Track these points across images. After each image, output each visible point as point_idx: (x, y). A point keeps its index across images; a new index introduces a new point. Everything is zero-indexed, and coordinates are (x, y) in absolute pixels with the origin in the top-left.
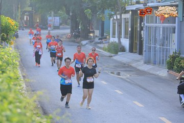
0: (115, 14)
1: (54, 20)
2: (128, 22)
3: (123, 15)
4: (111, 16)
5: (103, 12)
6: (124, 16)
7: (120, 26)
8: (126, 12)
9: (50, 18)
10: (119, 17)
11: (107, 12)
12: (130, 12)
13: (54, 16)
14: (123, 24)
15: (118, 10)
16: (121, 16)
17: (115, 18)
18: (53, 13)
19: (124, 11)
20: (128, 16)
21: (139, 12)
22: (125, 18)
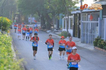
0: (65, 16)
1: (31, 19)
2: (72, 20)
3: (69, 16)
4: (63, 17)
5: (59, 15)
6: (70, 17)
7: (68, 22)
8: (71, 15)
9: (29, 18)
10: (67, 17)
11: (61, 15)
12: (73, 15)
15: (66, 14)
16: (68, 17)
17: (65, 18)
18: (31, 15)
21: (78, 15)
22: (71, 18)
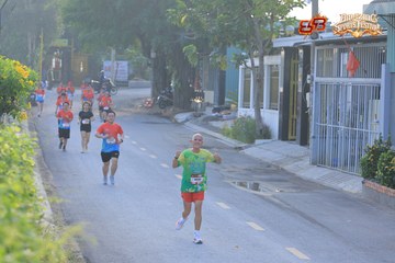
0: (250, 55)
1: (115, 67)
2: (277, 74)
3: (265, 58)
4: (240, 60)
5: (223, 52)
6: (268, 60)
7: (259, 82)
8: (274, 51)
9: (106, 64)
10: (257, 63)
11: (232, 51)
12: (283, 53)
13: (117, 59)
14: (265, 78)
15: (255, 48)
16: (262, 60)
17: (249, 64)
18: (113, 52)
19: (268, 50)
20: (277, 60)
21: (301, 51)
22: (271, 66)
